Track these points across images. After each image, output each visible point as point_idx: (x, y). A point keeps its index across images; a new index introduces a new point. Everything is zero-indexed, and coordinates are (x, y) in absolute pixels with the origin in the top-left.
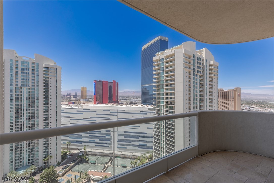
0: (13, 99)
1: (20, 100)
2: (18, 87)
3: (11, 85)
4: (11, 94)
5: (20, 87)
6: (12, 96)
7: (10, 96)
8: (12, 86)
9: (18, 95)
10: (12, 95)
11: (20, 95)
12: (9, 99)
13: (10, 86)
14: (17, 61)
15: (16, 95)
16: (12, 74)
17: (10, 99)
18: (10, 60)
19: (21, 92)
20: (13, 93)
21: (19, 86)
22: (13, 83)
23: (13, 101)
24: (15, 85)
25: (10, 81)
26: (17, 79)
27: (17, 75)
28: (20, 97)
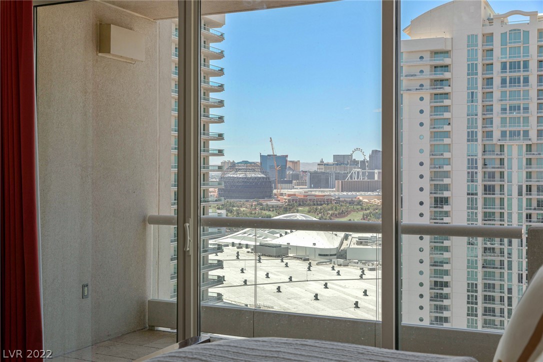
0: (476, 194)
1: (497, 196)
2: (491, 142)
3: (472, 137)
4: (470, 170)
5: (499, 143)
6: (472, 181)
7: (468, 181)
8: (472, 141)
9: (492, 176)
10: (472, 177)
11: (497, 176)
12: (466, 191)
13: (468, 140)
14: (489, 37)
15: (487, 176)
16: (472, 93)
17: (468, 194)
18: (468, 36)
19: (502, 161)
20: (476, 168)
21: (495, 142)
22: (477, 127)
23: (476, 199)
24: (483, 137)
25: (468, 119)
26: (488, 109)
27: (488, 95)
28: (497, 183)
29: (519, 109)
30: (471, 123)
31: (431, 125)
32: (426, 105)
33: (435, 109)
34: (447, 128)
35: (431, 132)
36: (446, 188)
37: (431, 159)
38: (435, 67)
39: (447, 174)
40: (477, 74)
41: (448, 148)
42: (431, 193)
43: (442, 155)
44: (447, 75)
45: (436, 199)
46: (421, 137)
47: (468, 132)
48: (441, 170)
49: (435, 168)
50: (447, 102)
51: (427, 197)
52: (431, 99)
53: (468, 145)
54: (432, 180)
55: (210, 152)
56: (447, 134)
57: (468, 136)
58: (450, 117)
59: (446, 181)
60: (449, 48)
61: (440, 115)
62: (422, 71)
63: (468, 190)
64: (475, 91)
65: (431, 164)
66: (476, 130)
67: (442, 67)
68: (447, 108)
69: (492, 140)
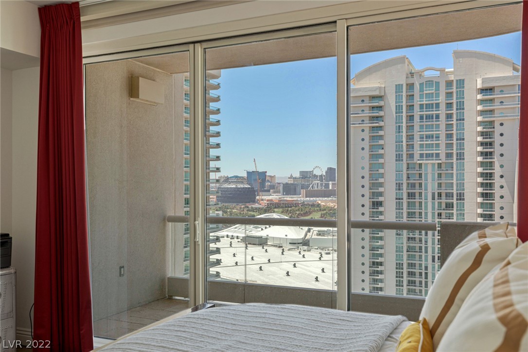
0: (402, 199)
1: (417, 200)
2: (412, 162)
3: (399, 158)
4: (398, 182)
5: (418, 162)
6: (399, 190)
7: (396, 190)
8: (399, 161)
9: (413, 186)
10: (399, 186)
11: (417, 186)
12: (395, 197)
13: (396, 160)
14: (410, 86)
15: (410, 185)
16: (399, 126)
17: (397, 199)
18: (396, 86)
19: (420, 175)
20: (402, 180)
21: (415, 161)
22: (402, 151)
23: (402, 202)
24: (407, 158)
25: (396, 145)
26: (410, 138)
27: (410, 128)
28: (417, 191)
29: (433, 137)
30: (399, 148)
31: (370, 149)
32: (366, 135)
33: (373, 138)
34: (381, 152)
35: (370, 155)
36: (381, 194)
37: (370, 174)
38: (373, 108)
39: (381, 185)
40: (402, 112)
41: (382, 166)
42: (370, 198)
43: (378, 171)
44: (381, 113)
45: (373, 203)
46: (363, 158)
47: (396, 154)
48: (377, 181)
49: (373, 180)
50: (381, 133)
51: (367, 201)
52: (370, 131)
53: (396, 164)
54: (370, 189)
55: (211, 169)
56: (381, 156)
57: (396, 157)
58: (383, 143)
59: (381, 190)
60: (383, 94)
61: (376, 142)
62: (363, 111)
63: (397, 196)
64: (401, 125)
65: (370, 178)
66: (402, 153)
67: (377, 107)
68: (381, 137)
69: (413, 160)
